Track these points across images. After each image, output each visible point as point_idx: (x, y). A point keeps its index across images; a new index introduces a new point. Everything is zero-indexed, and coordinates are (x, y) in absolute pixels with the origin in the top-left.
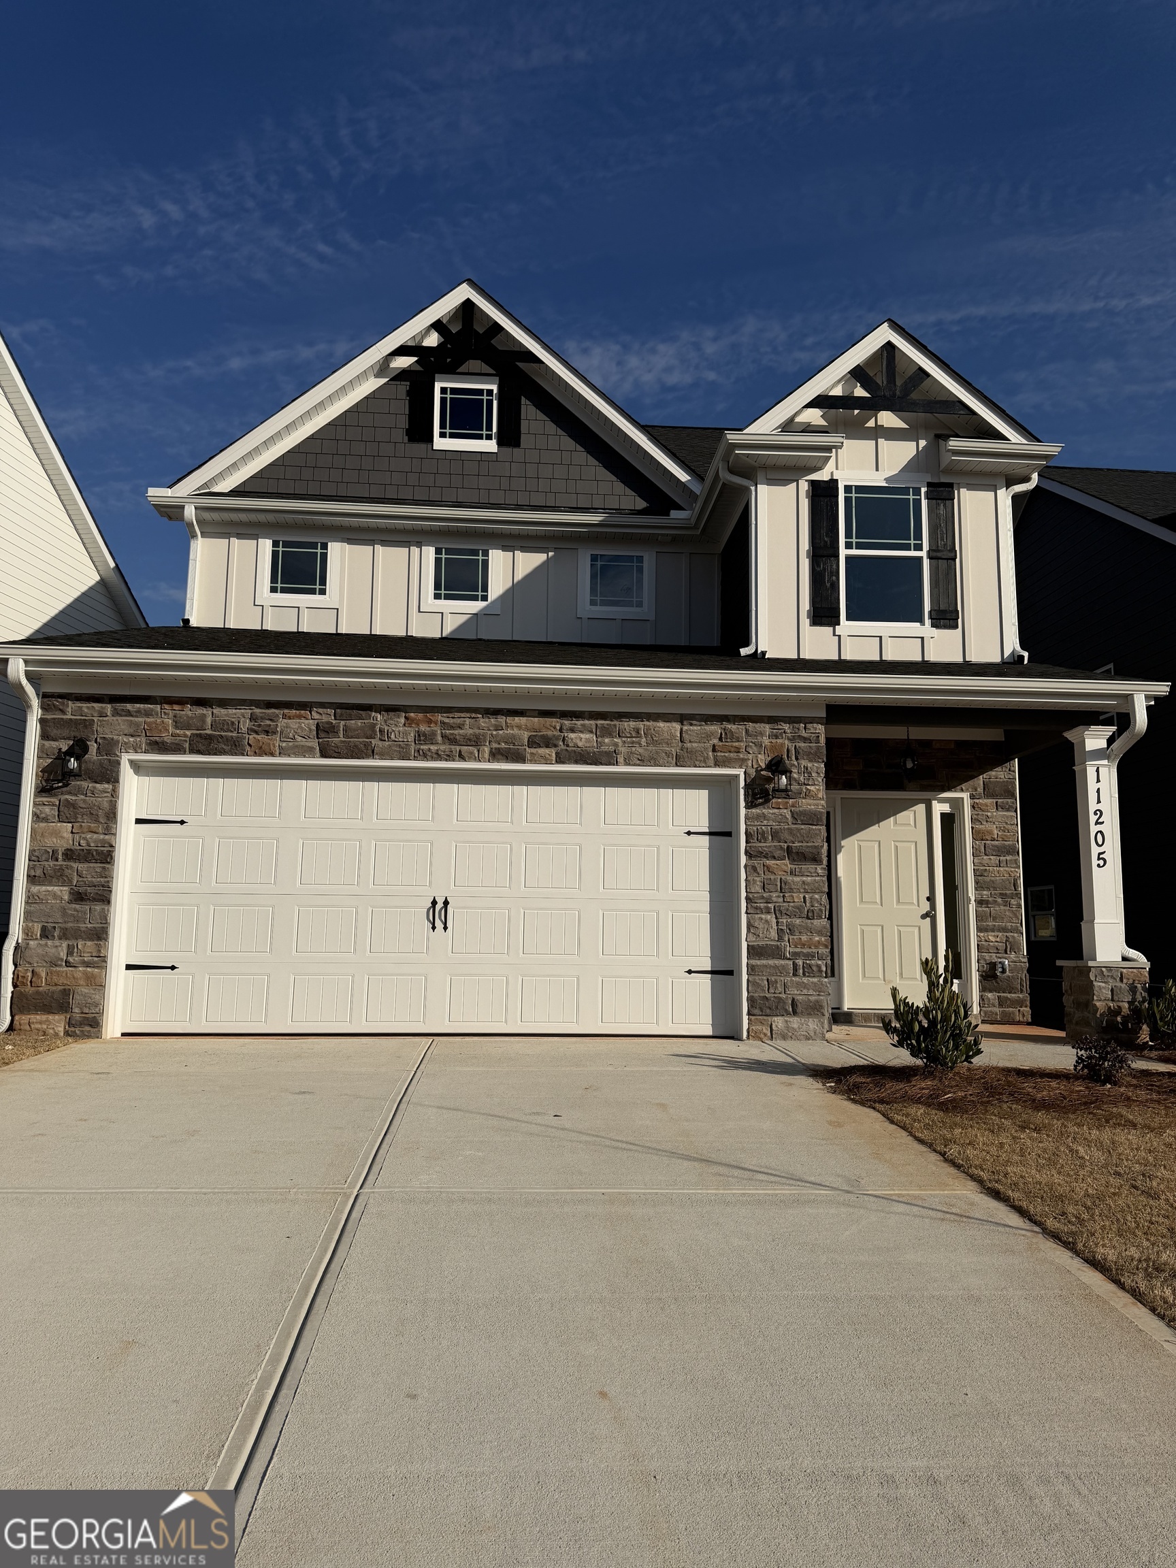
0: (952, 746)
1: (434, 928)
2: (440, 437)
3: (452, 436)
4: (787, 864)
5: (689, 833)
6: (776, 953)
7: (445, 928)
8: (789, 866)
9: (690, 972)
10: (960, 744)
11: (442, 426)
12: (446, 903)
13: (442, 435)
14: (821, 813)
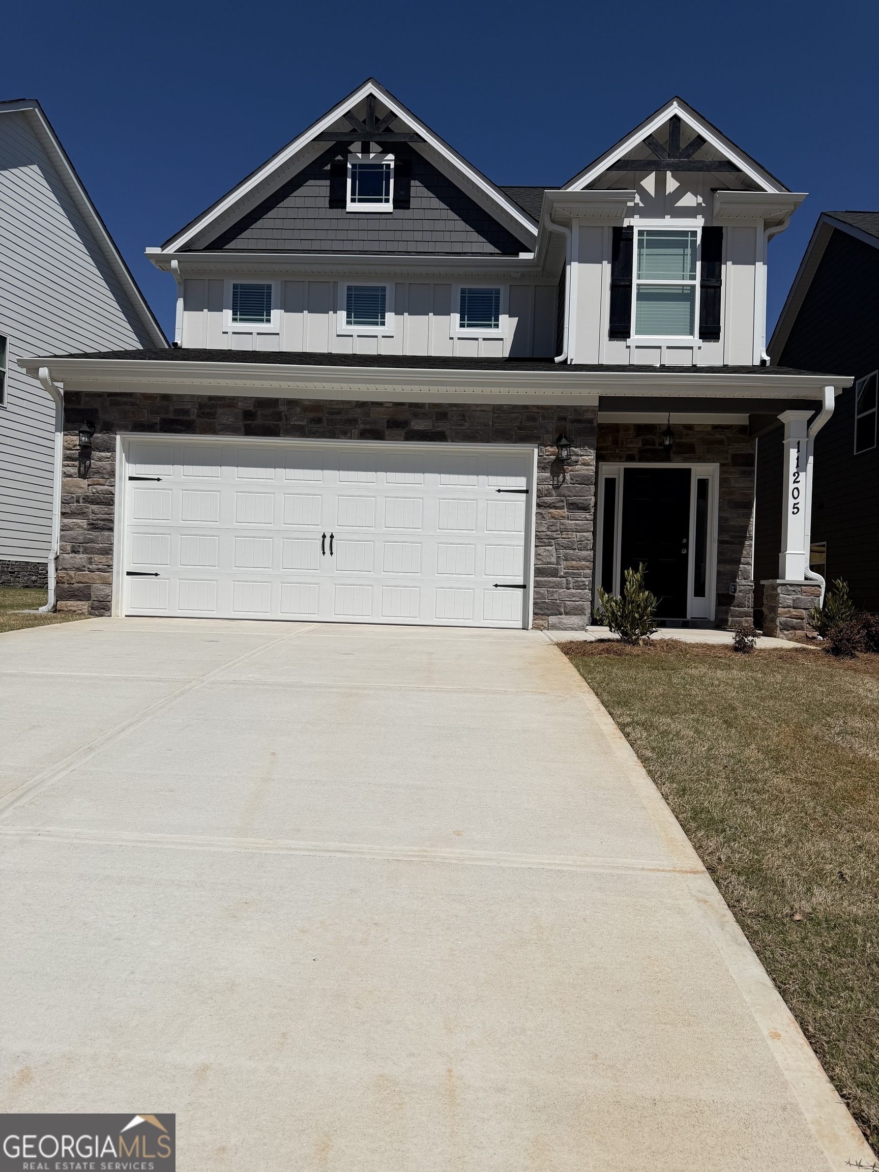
0: (709, 429)
1: (324, 553)
2: (351, 202)
3: (360, 201)
4: (565, 512)
5: (499, 491)
6: (554, 573)
7: (332, 553)
8: (567, 513)
9: (496, 586)
10: (716, 427)
11: (353, 193)
12: (332, 537)
13: (353, 200)
14: (591, 475)
